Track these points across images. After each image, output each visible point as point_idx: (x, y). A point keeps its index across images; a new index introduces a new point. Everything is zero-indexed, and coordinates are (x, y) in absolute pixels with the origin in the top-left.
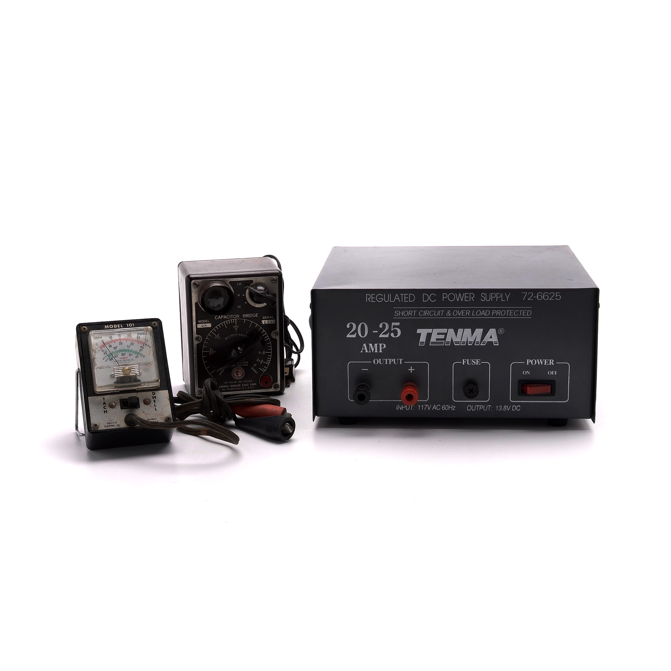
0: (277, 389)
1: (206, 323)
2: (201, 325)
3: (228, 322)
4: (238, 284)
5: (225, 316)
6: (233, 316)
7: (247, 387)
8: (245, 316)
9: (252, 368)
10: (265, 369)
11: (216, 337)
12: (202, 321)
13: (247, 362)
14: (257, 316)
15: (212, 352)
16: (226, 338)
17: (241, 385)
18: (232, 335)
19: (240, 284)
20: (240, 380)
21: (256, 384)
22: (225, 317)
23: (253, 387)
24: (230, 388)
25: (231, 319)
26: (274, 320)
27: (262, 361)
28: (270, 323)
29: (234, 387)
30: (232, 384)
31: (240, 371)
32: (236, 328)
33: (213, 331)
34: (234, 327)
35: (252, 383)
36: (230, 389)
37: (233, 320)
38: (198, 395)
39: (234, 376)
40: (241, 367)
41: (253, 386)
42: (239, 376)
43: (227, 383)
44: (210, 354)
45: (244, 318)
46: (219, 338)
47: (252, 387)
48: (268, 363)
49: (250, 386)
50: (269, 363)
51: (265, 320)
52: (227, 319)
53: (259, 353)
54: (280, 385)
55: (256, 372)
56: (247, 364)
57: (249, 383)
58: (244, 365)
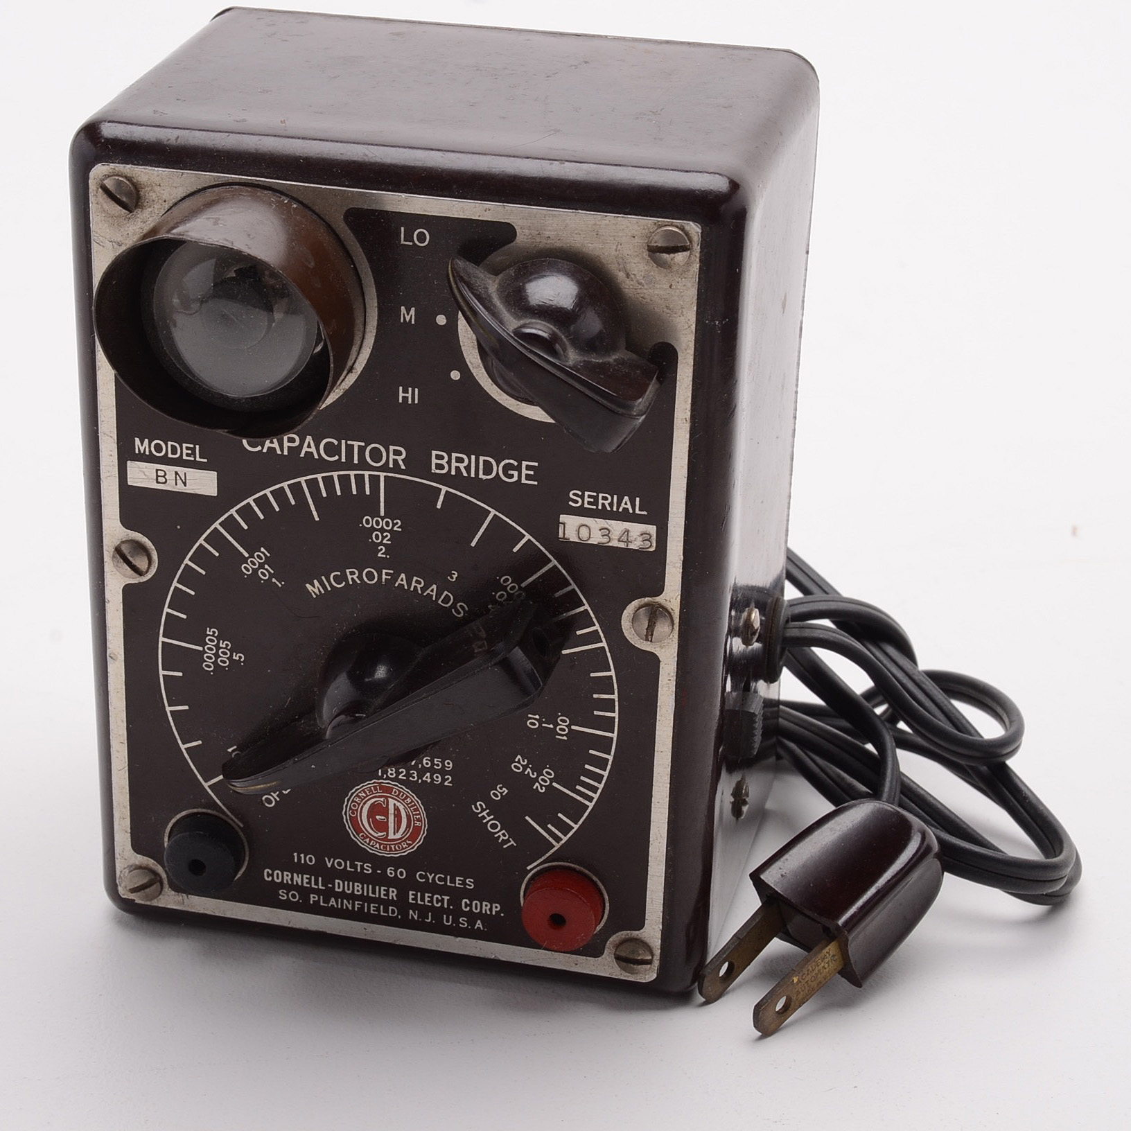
0: (632, 972)
1: (179, 462)
2: (151, 468)
3: (329, 482)
4: (409, 237)
5: (309, 438)
6: (362, 450)
7: (438, 913)
8: (444, 462)
9: (479, 808)
10: (565, 829)
11: (247, 569)
12: (158, 448)
13: (449, 765)
14: (528, 477)
15: (217, 656)
16: (314, 588)
17: (402, 895)
18: (352, 575)
19: (421, 237)
20: (397, 863)
21: (496, 908)
22: (309, 446)
23: (479, 924)
24: (329, 893)
25: (349, 465)
26: (652, 529)
27: (548, 775)
28: (622, 545)
29: (352, 897)
30: (346, 876)
31: (396, 809)
32: (382, 530)
33: (230, 524)
34: (368, 522)
35: (472, 895)
36: (332, 902)
37: (360, 479)
38: (133, 890)
39: (358, 830)
40: (401, 782)
41: (480, 916)
42: (391, 836)
43: (310, 860)
44: (208, 665)
45: (444, 479)
46: (265, 573)
47: (472, 922)
48: (590, 799)
49: (457, 913)
50: (596, 796)
51: (581, 512)
52: (322, 466)
53: (533, 722)
54: (657, 952)
55: (502, 835)
56: (443, 772)
57: (456, 895)
58: (427, 777)
